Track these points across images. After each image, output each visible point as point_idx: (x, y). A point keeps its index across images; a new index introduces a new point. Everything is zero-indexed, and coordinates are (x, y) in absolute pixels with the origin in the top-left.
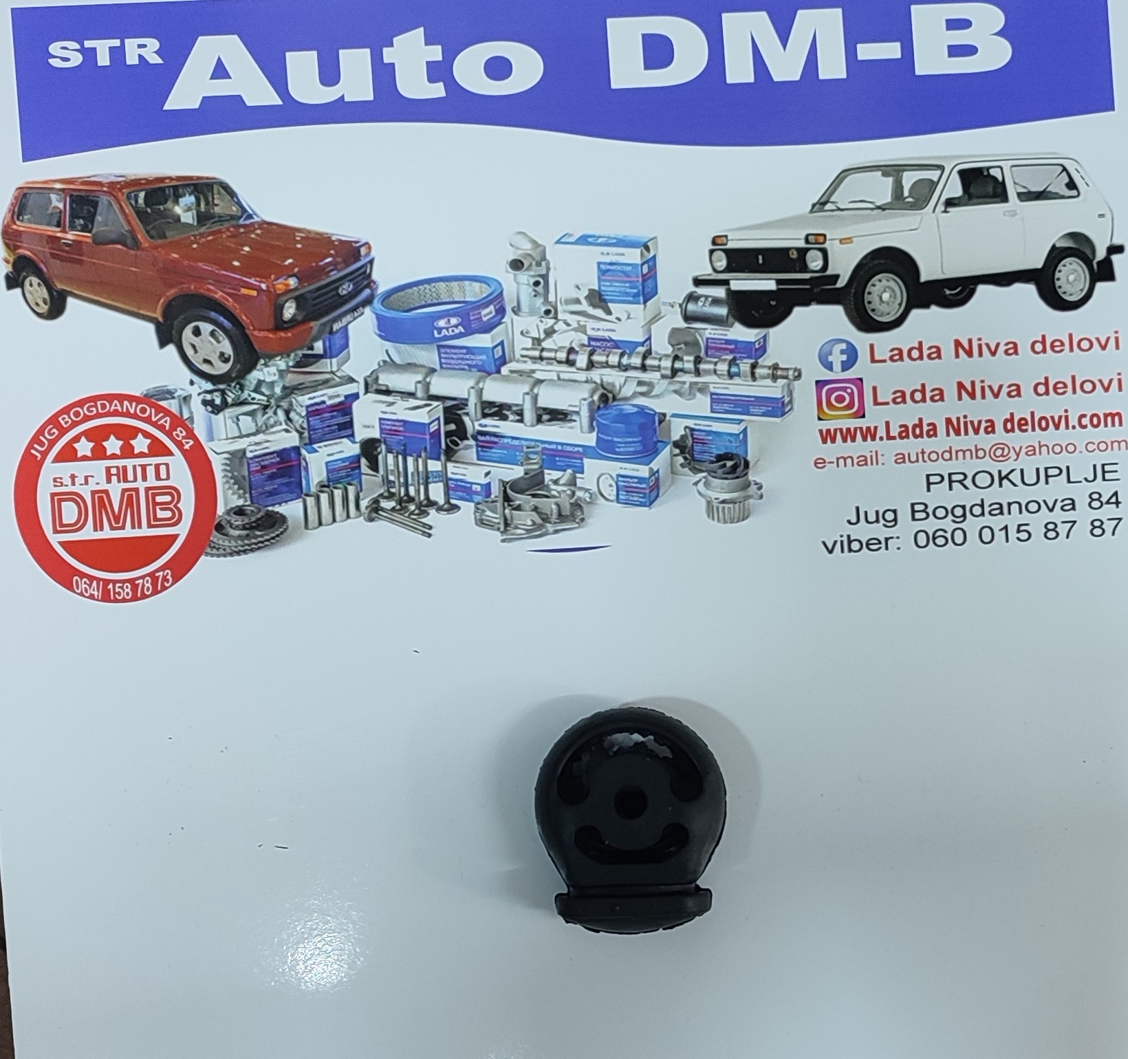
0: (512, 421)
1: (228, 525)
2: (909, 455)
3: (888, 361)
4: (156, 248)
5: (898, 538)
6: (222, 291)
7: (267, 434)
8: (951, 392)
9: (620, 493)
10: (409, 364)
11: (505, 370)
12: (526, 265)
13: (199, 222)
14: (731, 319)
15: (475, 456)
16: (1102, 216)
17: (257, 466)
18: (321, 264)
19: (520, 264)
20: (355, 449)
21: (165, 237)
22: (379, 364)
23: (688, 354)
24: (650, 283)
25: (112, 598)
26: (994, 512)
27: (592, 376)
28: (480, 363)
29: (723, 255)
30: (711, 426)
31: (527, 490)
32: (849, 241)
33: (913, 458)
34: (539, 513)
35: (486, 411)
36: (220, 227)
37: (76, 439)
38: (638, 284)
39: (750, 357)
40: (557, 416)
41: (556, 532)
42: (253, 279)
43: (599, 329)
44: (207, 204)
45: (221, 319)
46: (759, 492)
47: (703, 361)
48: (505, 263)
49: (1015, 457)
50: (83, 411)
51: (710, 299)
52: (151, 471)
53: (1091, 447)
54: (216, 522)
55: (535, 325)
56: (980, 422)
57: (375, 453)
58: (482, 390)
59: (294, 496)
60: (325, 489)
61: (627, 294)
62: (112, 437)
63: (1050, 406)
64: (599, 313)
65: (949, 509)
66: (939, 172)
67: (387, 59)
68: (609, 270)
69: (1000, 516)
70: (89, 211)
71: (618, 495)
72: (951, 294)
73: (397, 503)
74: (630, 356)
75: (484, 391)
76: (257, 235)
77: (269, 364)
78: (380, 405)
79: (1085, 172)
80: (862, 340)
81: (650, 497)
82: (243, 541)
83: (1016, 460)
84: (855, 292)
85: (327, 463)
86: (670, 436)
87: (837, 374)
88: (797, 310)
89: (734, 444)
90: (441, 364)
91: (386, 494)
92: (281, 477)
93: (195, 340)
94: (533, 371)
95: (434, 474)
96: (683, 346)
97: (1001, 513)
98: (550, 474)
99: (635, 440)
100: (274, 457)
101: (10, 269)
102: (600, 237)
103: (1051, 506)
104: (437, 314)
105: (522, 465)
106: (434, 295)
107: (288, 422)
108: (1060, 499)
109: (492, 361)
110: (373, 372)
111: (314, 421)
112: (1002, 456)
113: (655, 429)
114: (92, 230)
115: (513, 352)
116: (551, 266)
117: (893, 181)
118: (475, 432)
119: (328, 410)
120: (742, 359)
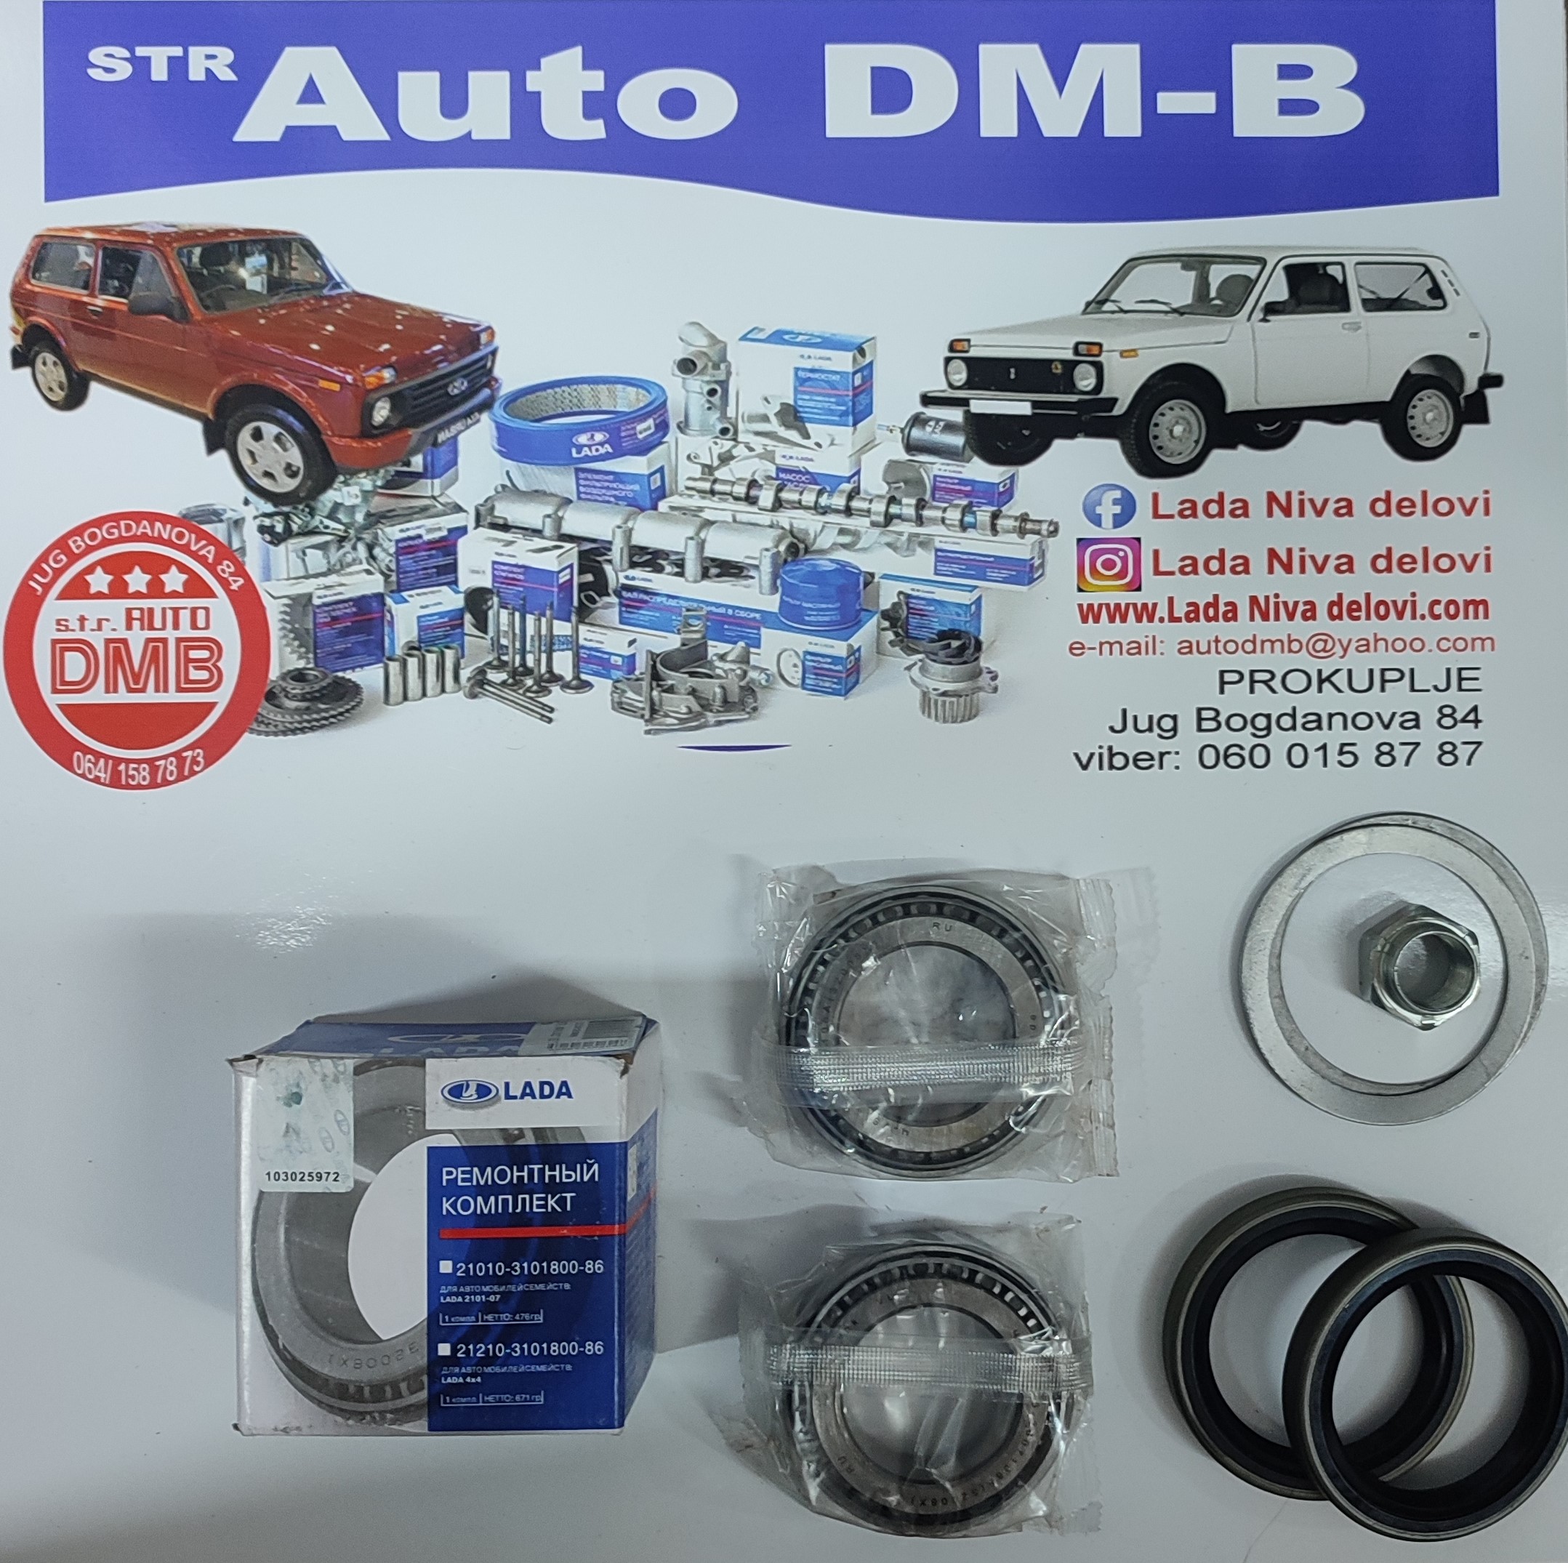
0: (669, 574)
1: (283, 693)
2: (1198, 643)
3: (1177, 516)
5: (1177, 753)
6: (294, 383)
7: (343, 575)
8: (1259, 562)
9: (807, 675)
10: (536, 491)
11: (663, 506)
12: (700, 367)
13: (268, 292)
14: (968, 452)
15: (617, 617)
16: (1474, 335)
17: (325, 617)
18: (427, 352)
19: (692, 366)
20: (458, 601)
21: (224, 308)
22: (496, 489)
23: (908, 495)
24: (862, 396)
25: (123, 782)
26: (1309, 726)
27: (779, 519)
28: (631, 495)
29: (963, 365)
30: (933, 593)
31: (683, 667)
32: (1132, 353)
33: (1203, 648)
34: (697, 698)
35: (635, 559)
36: (298, 298)
37: (90, 570)
38: (847, 399)
39: (991, 504)
40: (730, 570)
41: (719, 723)
42: (336, 368)
43: (791, 457)
44: (282, 267)
45: (291, 419)
46: (993, 683)
47: (928, 505)
48: (672, 363)
49: (1341, 653)
50: (102, 533)
51: (942, 424)
52: (185, 617)
53: (1444, 645)
54: (267, 689)
55: (706, 447)
56: (1296, 604)
57: (484, 607)
58: (631, 530)
59: (373, 659)
60: (416, 652)
61: (832, 412)
62: (137, 570)
63: (1393, 587)
64: (793, 435)
65: (1249, 718)
66: (1258, 267)
67: (530, 88)
68: (809, 379)
69: (1317, 731)
70: (127, 270)
71: (804, 678)
72: (1266, 431)
73: (509, 675)
74: (831, 494)
75: (633, 532)
76: (345, 310)
77: (350, 482)
78: (495, 544)
79: (1455, 275)
80: (1142, 487)
81: (846, 684)
82: (300, 715)
83: (1342, 657)
84: (1137, 424)
85: (419, 618)
86: (877, 604)
87: (1107, 531)
88: (1058, 444)
89: (960, 618)
90: (579, 493)
91: (495, 663)
92: (356, 634)
93: (255, 446)
94: (701, 509)
95: (562, 640)
96: (902, 484)
97: (1319, 727)
98: (715, 647)
99: (830, 606)
100: (350, 607)
101: (19, 342)
102: (799, 334)
103: (1386, 720)
104: (580, 427)
105: (679, 633)
106: (575, 401)
107: (371, 561)
108: (1400, 713)
109: (648, 493)
110: (486, 501)
111: (406, 561)
112: (1324, 650)
113: (859, 593)
114: (129, 294)
115: (676, 482)
116: (733, 370)
117: (1196, 276)
118: (620, 586)
119: (428, 547)
120: (980, 505)
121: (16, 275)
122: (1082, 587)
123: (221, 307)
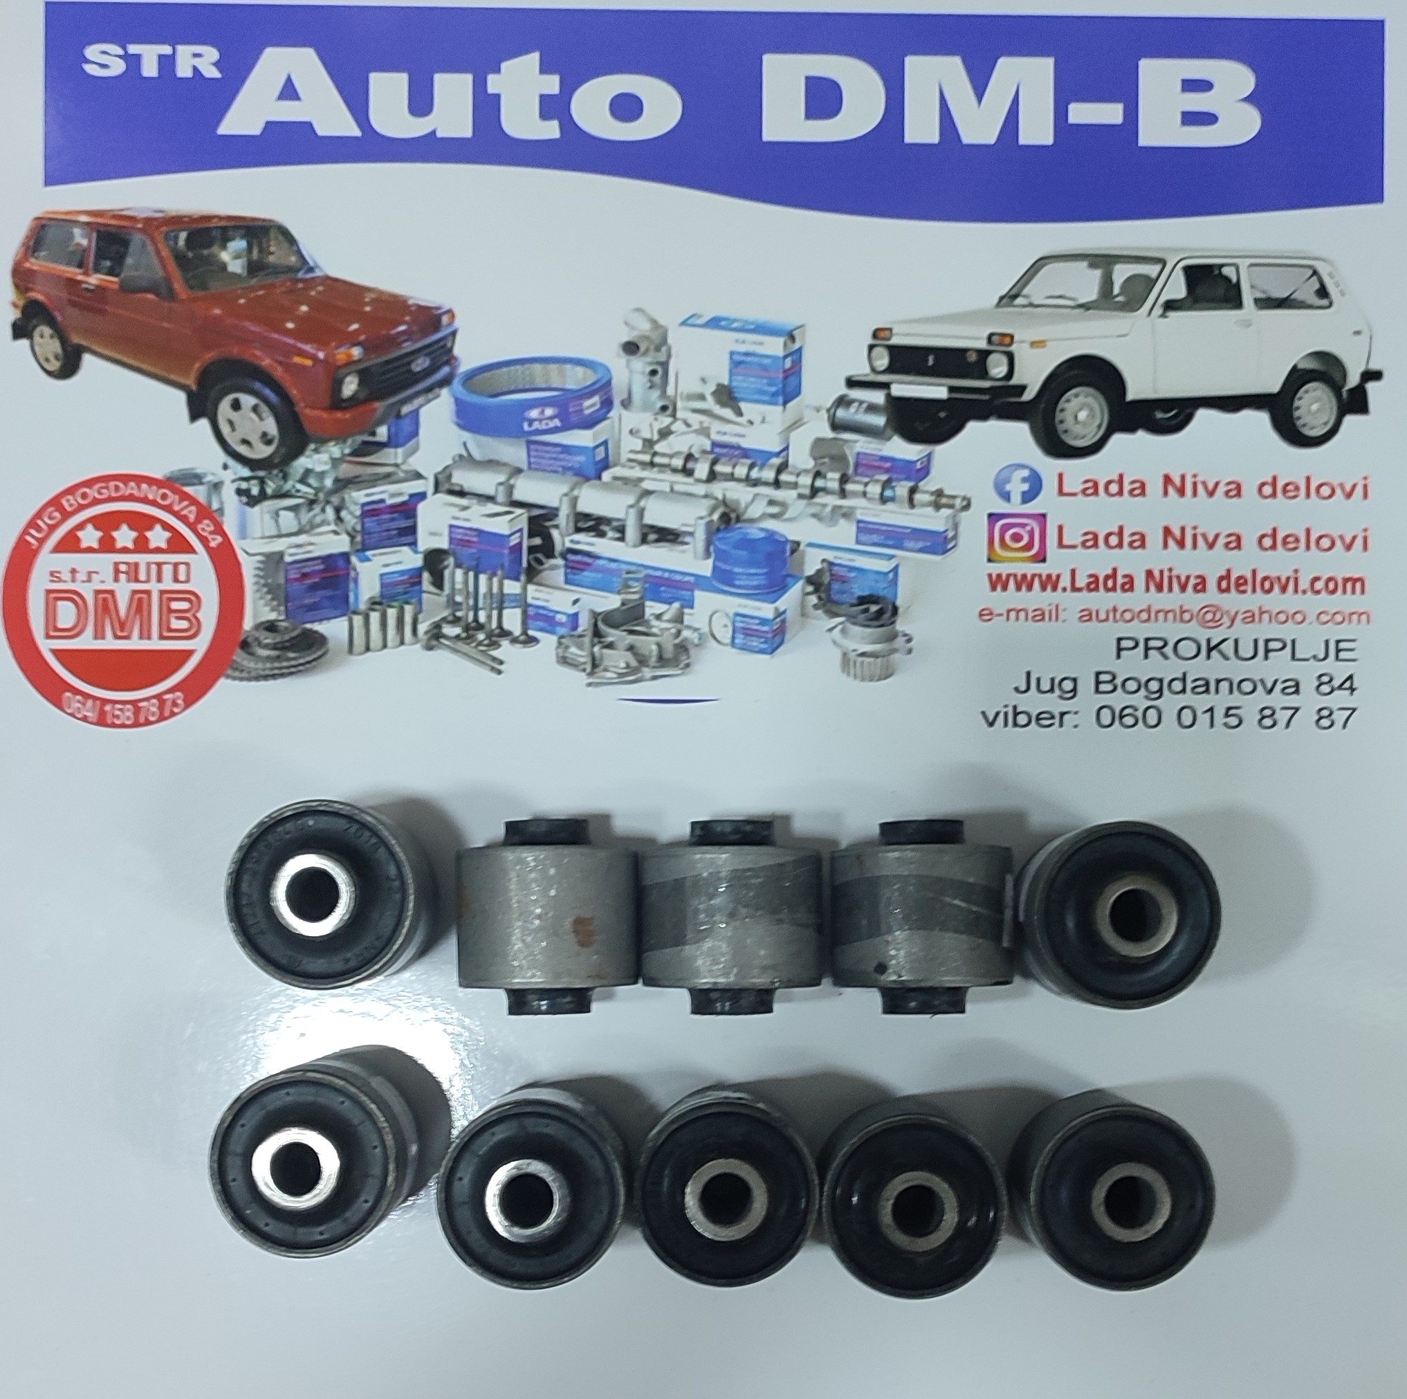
0: (611, 539)
1: (256, 643)
2: (1097, 611)
4: (195, 300)
5: (1076, 713)
6: (272, 359)
7: (312, 534)
8: (1155, 539)
9: (737, 635)
10: (491, 461)
11: (606, 476)
12: (642, 349)
13: (248, 274)
14: (889, 431)
15: (562, 578)
16: (1358, 333)
17: (296, 573)
18: (393, 332)
19: (635, 349)
20: (416, 561)
22: (453, 459)
23: (833, 470)
24: (792, 381)
26: (1198, 690)
27: (713, 490)
28: (577, 466)
29: (885, 352)
30: (853, 560)
31: (622, 625)
32: (1041, 344)
33: (1102, 616)
34: (636, 654)
35: (580, 525)
36: (276, 280)
37: (81, 526)
38: (777, 381)
39: (908, 479)
40: (667, 536)
41: (655, 678)
42: (310, 346)
43: (725, 434)
44: (261, 251)
45: (267, 392)
46: (908, 646)
47: (849, 482)
48: (617, 344)
49: (1228, 624)
50: (92, 493)
51: (865, 405)
52: (167, 571)
53: (1324, 618)
54: (242, 637)
55: (648, 423)
56: (1188, 578)
57: (441, 566)
58: (576, 498)
59: (337, 612)
60: (377, 607)
61: (763, 392)
62: (124, 528)
63: (1277, 563)
64: (727, 413)
65: (1143, 681)
66: (1158, 268)
67: (491, 89)
68: (743, 362)
69: (1204, 695)
70: (118, 252)
71: (733, 638)
72: (1163, 420)
73: (463, 630)
74: (762, 467)
75: (579, 500)
76: (319, 293)
77: (319, 450)
78: (452, 508)
79: (1341, 278)
80: (1049, 467)
81: (772, 644)
82: (272, 664)
83: (1230, 626)
84: (1044, 409)
85: (382, 575)
86: (802, 571)
87: (1015, 506)
88: (972, 426)
89: (878, 585)
90: (530, 463)
91: (450, 618)
92: (325, 588)
93: (234, 416)
94: (641, 480)
95: (512, 598)
96: (826, 460)
97: (1207, 691)
98: (651, 607)
99: (759, 571)
100: (318, 565)
101: (19, 315)
102: (734, 321)
103: (1269, 685)
104: (531, 402)
105: (619, 593)
106: (528, 379)
107: (339, 522)
108: (1281, 679)
109: (592, 464)
110: (446, 468)
111: (370, 523)
112: (1212, 620)
113: (784, 562)
114: (120, 272)
115: (619, 454)
116: (673, 352)
117: (1102, 274)
118: (564, 549)
119: (388, 510)
120: (899, 480)
121: (17, 255)
122: (993, 557)
123: (204, 286)
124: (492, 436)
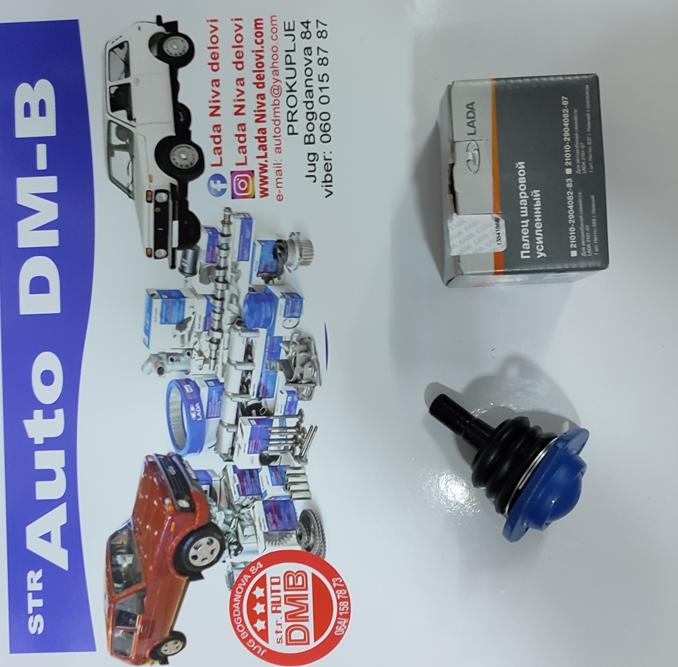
0: (251, 377)
1: (308, 544)
2: (276, 145)
3: (221, 156)
5: (324, 153)
6: (172, 541)
7: (255, 519)
8: (240, 119)
9: (294, 316)
10: (217, 435)
11: (222, 380)
12: (161, 366)
13: (133, 554)
14: (195, 248)
15: (271, 399)
16: (139, 28)
17: (274, 526)
18: (157, 484)
19: (161, 369)
20: (265, 469)
21: (141, 573)
22: (217, 453)
23: (214, 273)
24: (173, 294)
25: (347, 613)
27: (226, 330)
28: (217, 394)
29: (158, 251)
30: (257, 262)
31: (291, 370)
32: (151, 177)
33: (278, 142)
34: (305, 363)
35: (245, 392)
36: (135, 541)
37: (255, 629)
38: (173, 301)
39: (217, 237)
40: (249, 350)
41: (316, 353)
42: (165, 524)
43: (199, 325)
44: (121, 548)
45: (188, 543)
46: (296, 234)
47: (220, 265)
48: (160, 378)
49: (279, 82)
50: (239, 625)
51: (183, 259)
52: (275, 587)
53: (274, 37)
54: (305, 551)
55: (196, 362)
56: (258, 103)
57: (268, 457)
59: (291, 505)
60: (288, 487)
61: (179, 308)
62: (255, 609)
63: (250, 61)
64: (190, 324)
65: (308, 122)
66: (113, 124)
67: (41, 442)
68: (165, 318)
69: (314, 92)
70: (125, 616)
72: (184, 118)
73: (297, 446)
74: (215, 307)
75: (233, 393)
76: (140, 520)
77: (214, 517)
78: (240, 453)
79: (114, 38)
80: (209, 171)
81: (298, 298)
82: (317, 535)
83: (281, 82)
84: (181, 174)
85: (273, 485)
86: (262, 286)
87: (228, 186)
88: (191, 208)
89: (268, 250)
90: (217, 417)
91: (292, 452)
92: (281, 512)
93: (200, 558)
94: (223, 364)
95: (281, 423)
96: (210, 276)
98: (283, 356)
99: (264, 306)
100: (269, 515)
101: (157, 662)
102: (146, 323)
103: (308, 62)
104: (188, 417)
105: (276, 372)
106: (177, 419)
107: (249, 506)
108: (305, 56)
109: (216, 387)
110: (221, 456)
111: (248, 491)
112: (278, 90)
113: (258, 294)
114: (134, 614)
115: (211, 375)
116: (162, 351)
117: (117, 150)
118: (257, 398)
119: (242, 482)
120: (218, 242)
121: (128, 663)
122: (253, 196)
123: (139, 575)
124: (205, 436)
